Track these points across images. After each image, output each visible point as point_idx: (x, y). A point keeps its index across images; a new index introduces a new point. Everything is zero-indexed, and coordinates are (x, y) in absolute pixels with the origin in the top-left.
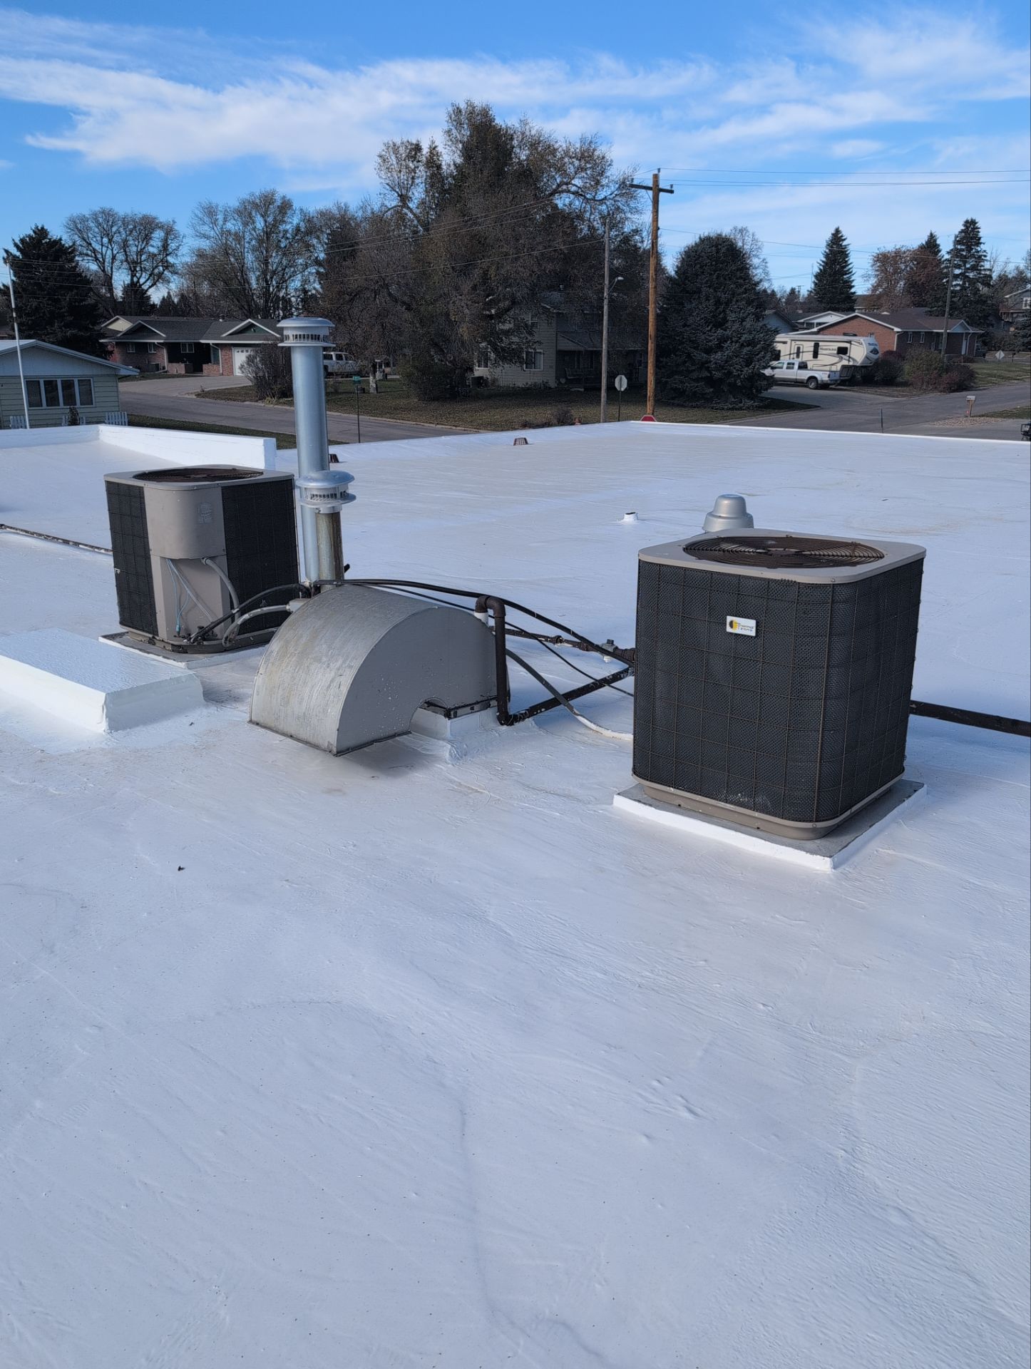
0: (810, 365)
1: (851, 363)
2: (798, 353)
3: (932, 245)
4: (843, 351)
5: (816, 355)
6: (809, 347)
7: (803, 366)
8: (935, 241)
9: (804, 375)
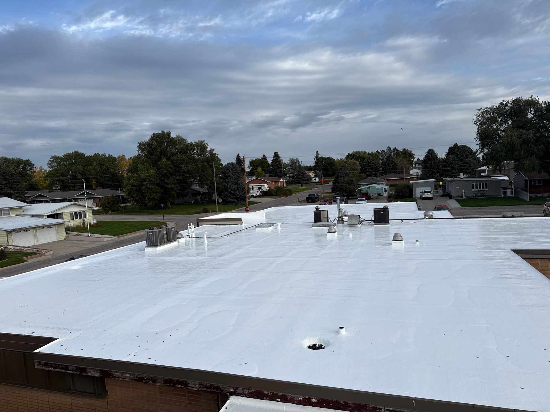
0: (251, 192)
1: (262, 191)
3: (264, 157)
4: (260, 188)
8: (265, 157)
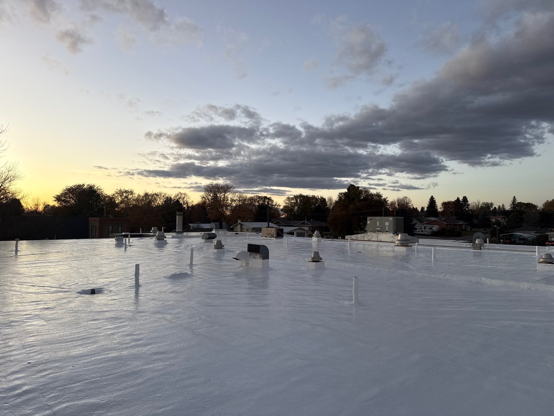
0: (423, 231)
1: (433, 231)
2: (421, 229)
3: (458, 199)
4: (431, 228)
5: (425, 229)
6: (423, 227)
7: (422, 231)
9: (423, 233)
